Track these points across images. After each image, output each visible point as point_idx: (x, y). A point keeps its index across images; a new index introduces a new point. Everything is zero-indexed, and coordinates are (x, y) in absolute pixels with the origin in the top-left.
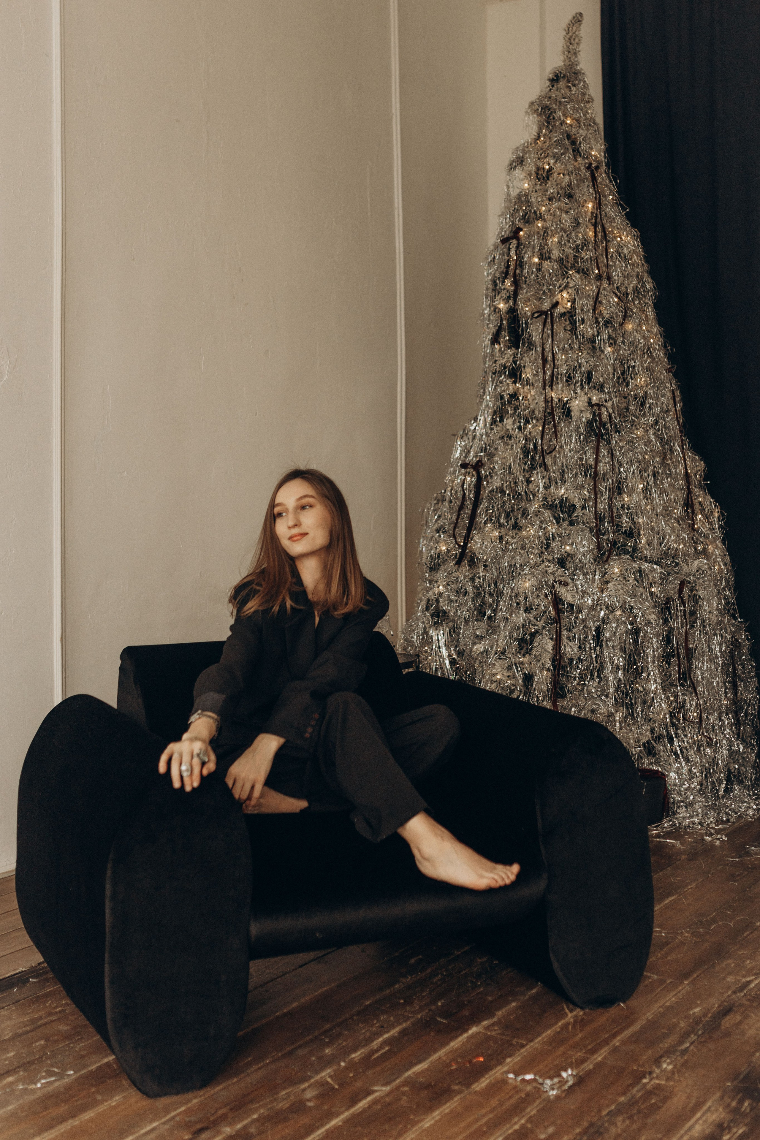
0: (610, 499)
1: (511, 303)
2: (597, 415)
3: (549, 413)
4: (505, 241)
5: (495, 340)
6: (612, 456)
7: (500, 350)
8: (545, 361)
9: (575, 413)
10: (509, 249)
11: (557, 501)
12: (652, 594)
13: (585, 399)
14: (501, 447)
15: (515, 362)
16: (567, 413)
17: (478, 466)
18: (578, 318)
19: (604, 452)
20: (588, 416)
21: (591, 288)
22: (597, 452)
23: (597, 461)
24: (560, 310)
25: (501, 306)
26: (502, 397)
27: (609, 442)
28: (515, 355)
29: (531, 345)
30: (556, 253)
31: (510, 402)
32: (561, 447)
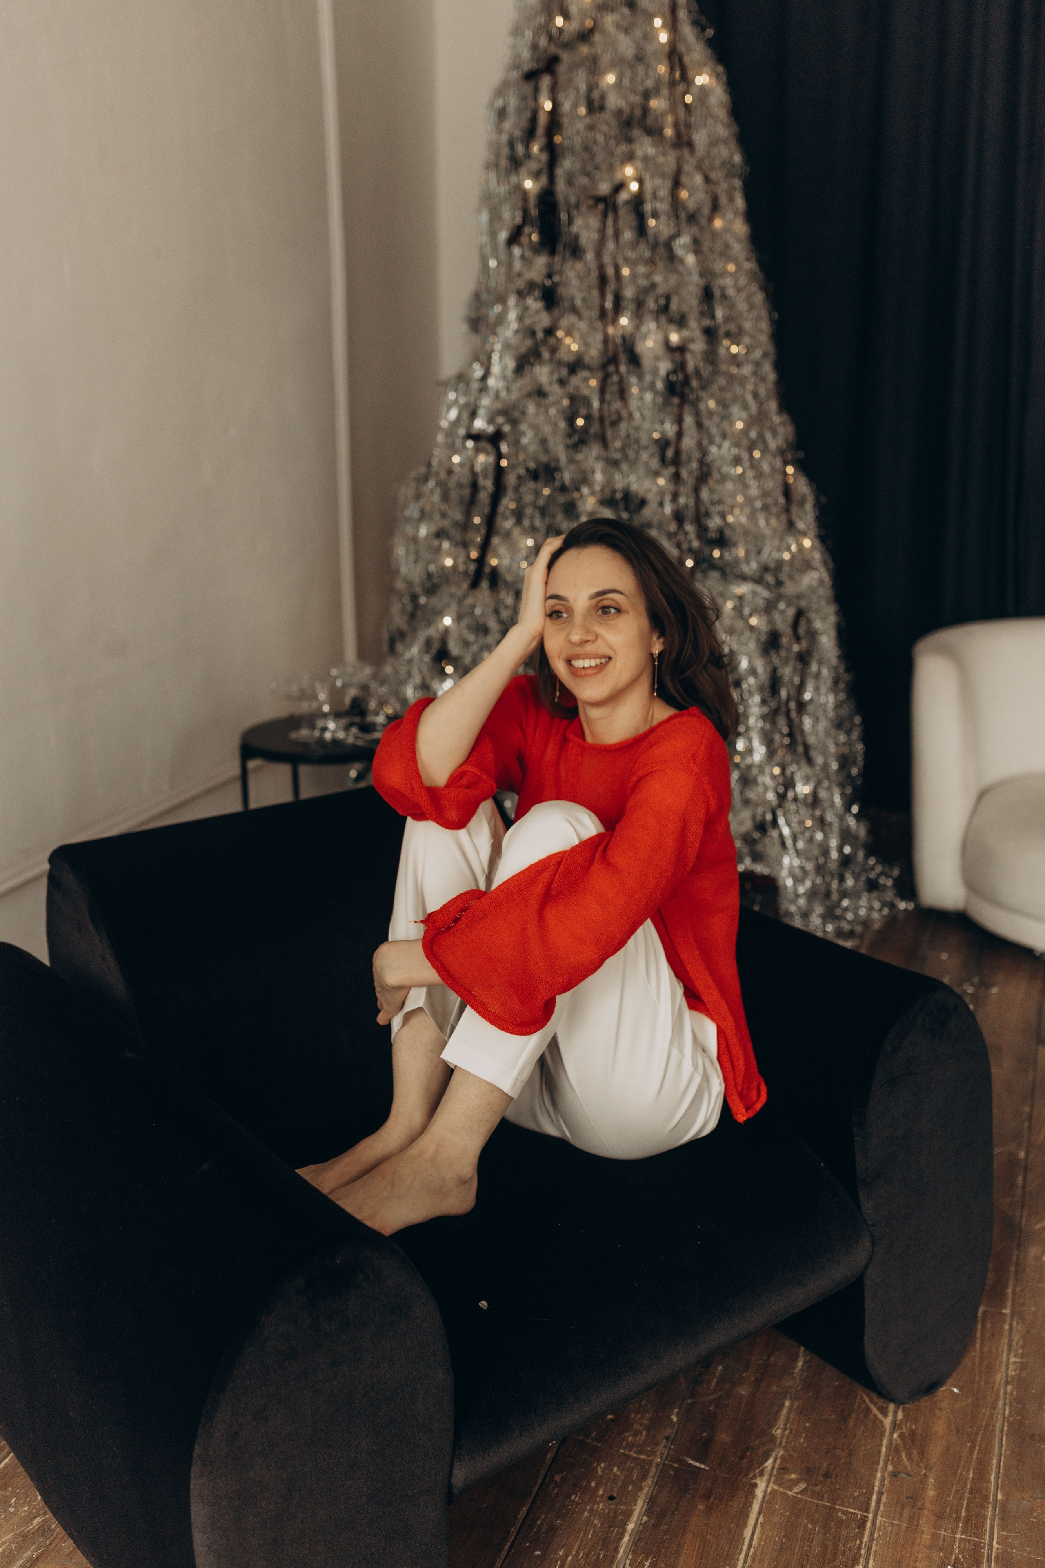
0: (697, 491)
1: (544, 180)
2: (680, 367)
3: (609, 361)
4: (531, 76)
5: (514, 239)
6: (699, 425)
7: (523, 257)
8: (603, 280)
9: (647, 362)
10: (536, 90)
11: (619, 496)
12: (752, 628)
13: (660, 337)
14: (531, 409)
15: (549, 276)
16: (635, 360)
17: (495, 438)
18: (648, 207)
19: (689, 420)
20: (664, 367)
21: (669, 161)
22: (679, 420)
23: (680, 434)
24: (623, 196)
25: (528, 184)
26: (533, 333)
27: (695, 404)
28: (550, 266)
29: (576, 251)
30: (614, 101)
31: (544, 341)
32: (630, 415)
